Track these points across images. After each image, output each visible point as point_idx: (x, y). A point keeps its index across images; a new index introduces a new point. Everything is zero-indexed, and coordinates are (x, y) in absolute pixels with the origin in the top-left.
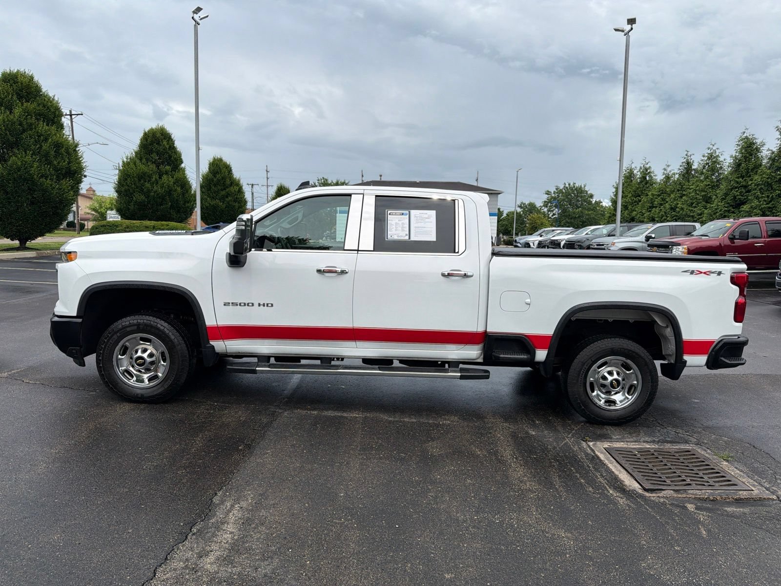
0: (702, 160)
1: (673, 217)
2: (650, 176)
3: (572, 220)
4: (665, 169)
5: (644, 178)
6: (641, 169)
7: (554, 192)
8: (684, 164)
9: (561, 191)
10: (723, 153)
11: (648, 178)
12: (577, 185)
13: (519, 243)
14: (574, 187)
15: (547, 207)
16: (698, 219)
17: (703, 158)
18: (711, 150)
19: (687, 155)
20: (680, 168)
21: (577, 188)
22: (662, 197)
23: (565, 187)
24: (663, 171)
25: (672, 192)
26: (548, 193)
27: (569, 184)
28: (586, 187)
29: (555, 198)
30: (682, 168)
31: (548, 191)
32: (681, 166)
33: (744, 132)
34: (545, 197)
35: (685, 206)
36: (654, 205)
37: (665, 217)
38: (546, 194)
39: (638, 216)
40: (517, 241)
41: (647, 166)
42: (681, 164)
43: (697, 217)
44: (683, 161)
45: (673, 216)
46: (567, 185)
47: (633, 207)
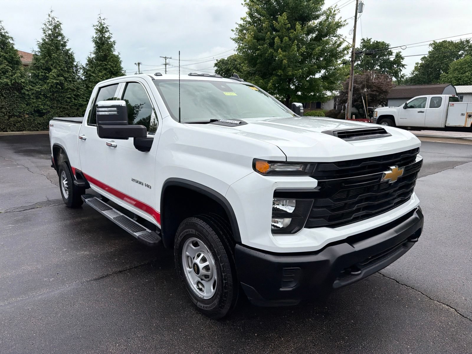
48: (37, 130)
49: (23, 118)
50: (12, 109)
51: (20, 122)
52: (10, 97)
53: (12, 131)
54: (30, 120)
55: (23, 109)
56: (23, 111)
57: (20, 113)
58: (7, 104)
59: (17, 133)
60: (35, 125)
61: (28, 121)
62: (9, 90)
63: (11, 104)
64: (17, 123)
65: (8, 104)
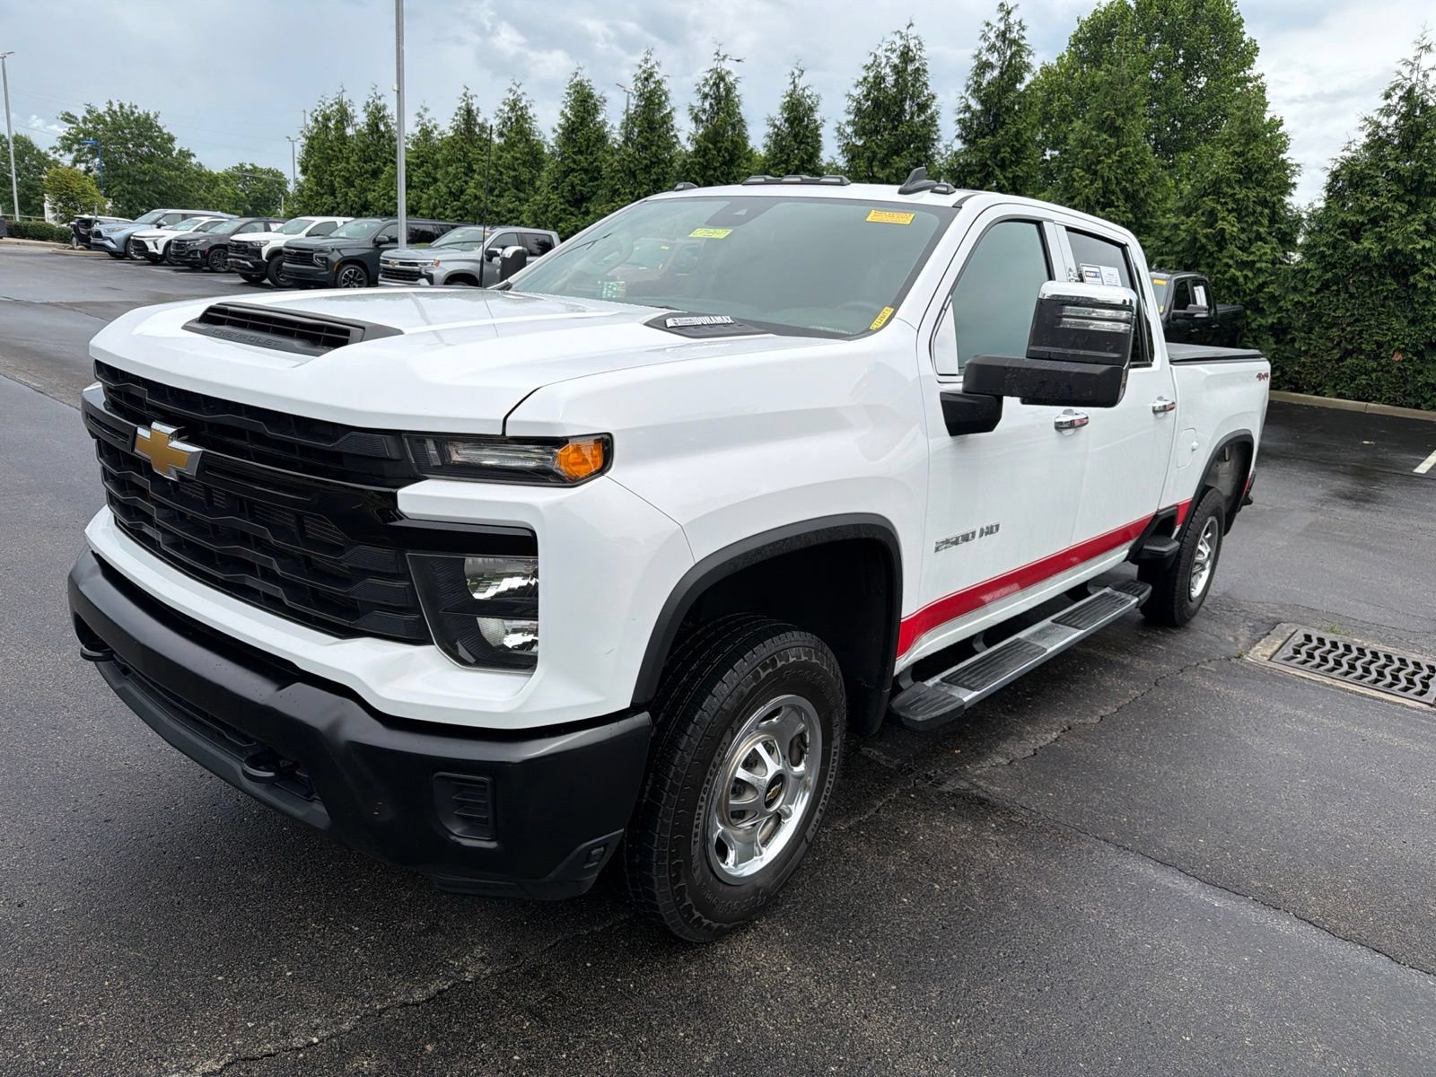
0: (501, 110)
1: (455, 211)
2: (386, 125)
3: (138, 188)
4: (420, 116)
5: (373, 127)
6: (369, 106)
7: (84, 118)
8: (462, 112)
9: (99, 119)
10: (532, 103)
11: (382, 128)
12: (139, 111)
13: (110, 239)
14: (133, 113)
15: (70, 150)
16: (508, 220)
17: (502, 107)
18: (514, 94)
19: (465, 95)
20: (456, 118)
21: (139, 117)
22: (425, 168)
23: (110, 109)
24: (418, 119)
25: (448, 163)
26: (69, 118)
27: (121, 106)
28: (158, 119)
29: (87, 134)
30: (458, 117)
31: (68, 114)
32: (456, 115)
33: (577, 73)
34: (62, 129)
35: (480, 193)
36: (413, 184)
37: (442, 210)
38: (66, 120)
39: (382, 201)
40: (104, 234)
41: (380, 103)
42: (457, 111)
43: (509, 216)
44: (460, 105)
45: (455, 208)
46: (116, 107)
47: (363, 181)
48: (1417, 407)
49: (1383, 362)
50: (1361, 332)
51: (1367, 373)
52: (1367, 294)
53: (1340, 396)
54: (1405, 370)
55: (1393, 334)
56: (1389, 341)
57: (1379, 345)
58: (1348, 314)
59: (1348, 404)
60: (1416, 390)
61: (1395, 371)
62: (1369, 273)
63: (1362, 316)
64: (1362, 374)
65: (1352, 315)
